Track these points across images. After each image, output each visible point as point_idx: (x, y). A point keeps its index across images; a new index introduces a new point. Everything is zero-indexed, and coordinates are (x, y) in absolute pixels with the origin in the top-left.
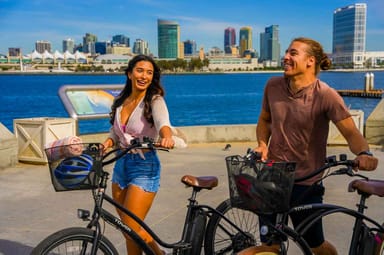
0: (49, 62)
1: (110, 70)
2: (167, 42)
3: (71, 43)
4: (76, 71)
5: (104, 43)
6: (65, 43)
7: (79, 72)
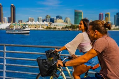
0: (35, 25)
1: (59, 29)
2: (78, 18)
3: (40, 18)
4: (46, 29)
5: (54, 19)
6: (38, 18)
7: (48, 29)
